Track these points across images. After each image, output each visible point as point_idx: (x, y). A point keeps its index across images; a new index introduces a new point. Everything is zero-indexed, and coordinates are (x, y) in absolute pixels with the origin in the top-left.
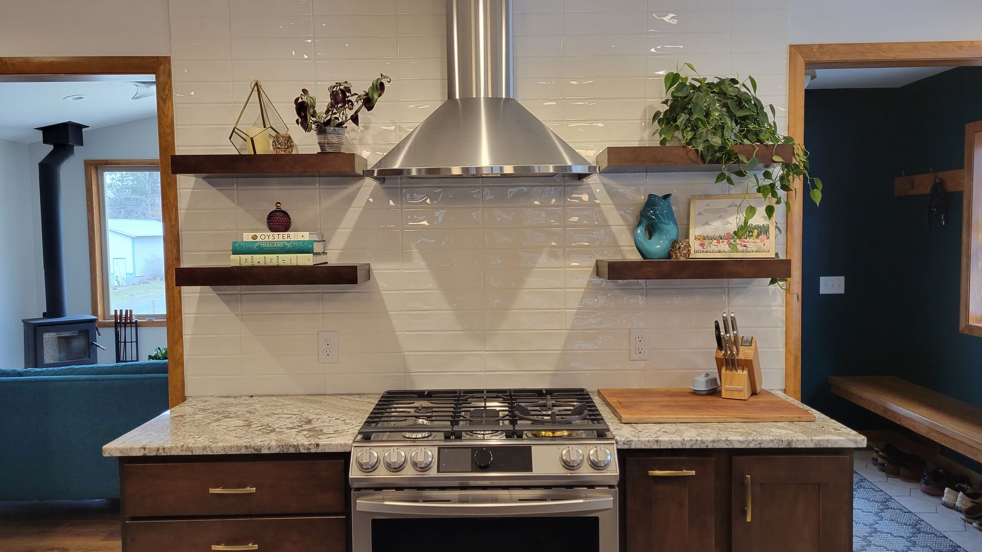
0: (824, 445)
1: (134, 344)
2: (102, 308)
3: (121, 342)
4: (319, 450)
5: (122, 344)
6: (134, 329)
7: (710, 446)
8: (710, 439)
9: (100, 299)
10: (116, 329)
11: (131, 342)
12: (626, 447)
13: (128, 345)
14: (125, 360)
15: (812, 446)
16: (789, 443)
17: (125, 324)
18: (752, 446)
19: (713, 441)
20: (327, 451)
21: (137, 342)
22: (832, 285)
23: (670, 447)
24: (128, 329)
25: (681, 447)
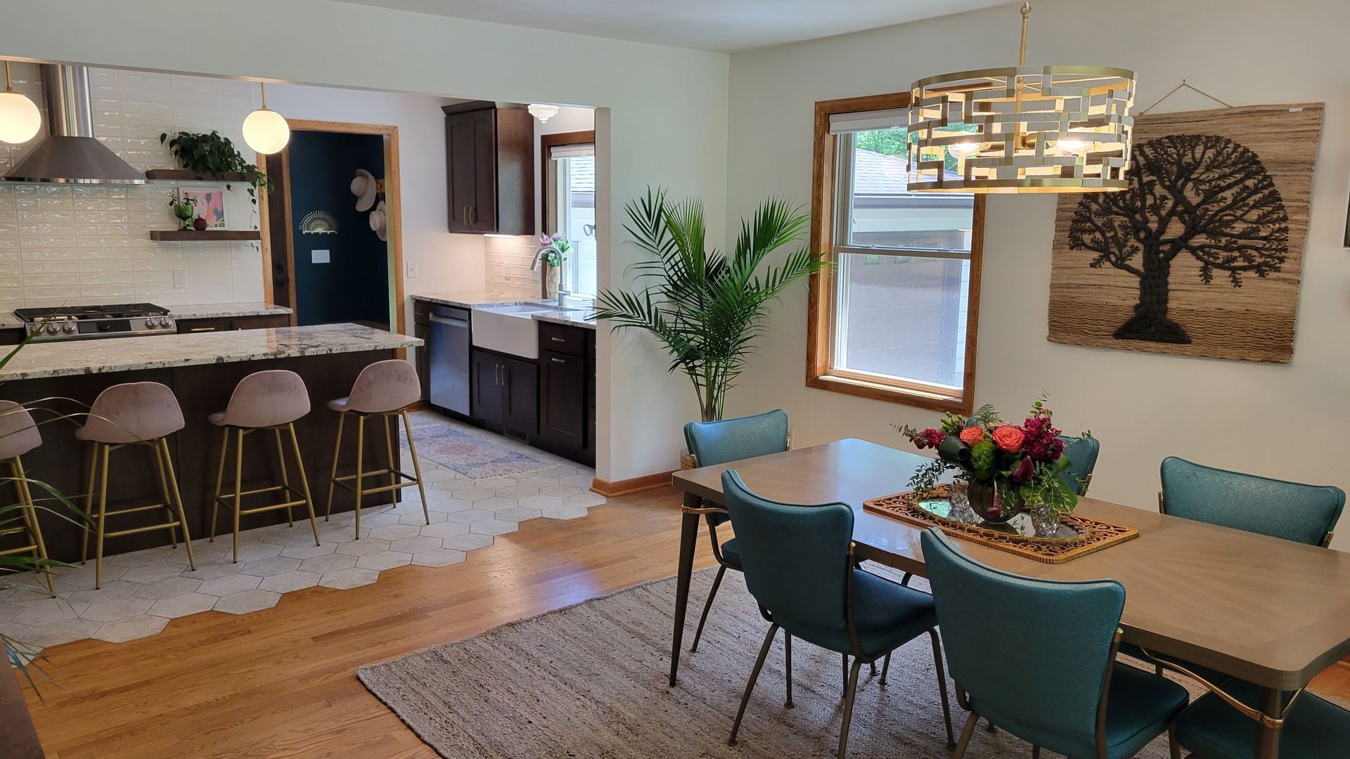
0: (274, 313)
4: (5, 328)
7: (221, 316)
8: (221, 313)
12: (179, 318)
15: (268, 314)
16: (258, 313)
18: (241, 315)
19: (222, 314)
20: (10, 327)
22: (321, 256)
23: (201, 317)
25: (206, 317)
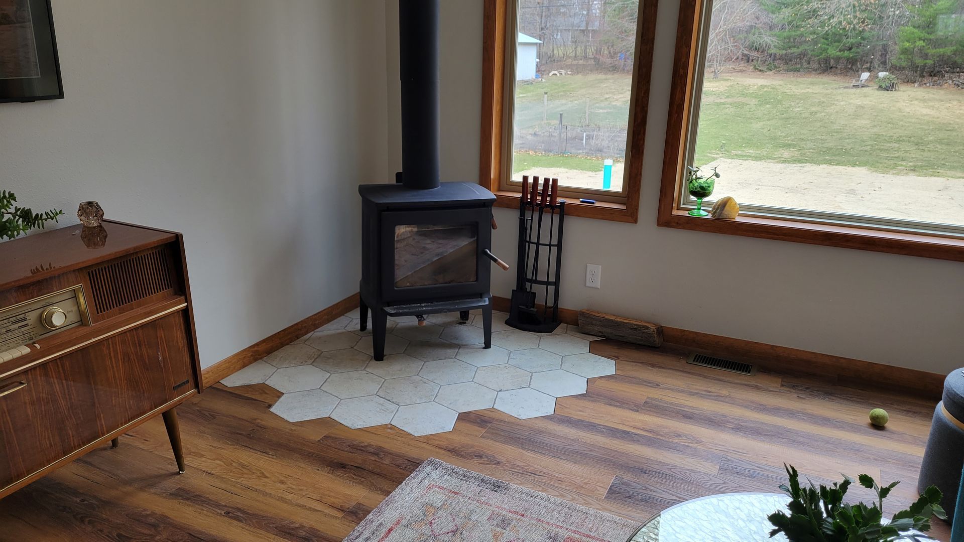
1: (554, 250)
2: (497, 167)
3: (530, 242)
5: (533, 247)
6: (556, 219)
9: (496, 148)
10: (522, 214)
11: (550, 245)
13: (544, 251)
14: (534, 278)
17: (542, 208)
21: (559, 246)
24: (546, 218)
